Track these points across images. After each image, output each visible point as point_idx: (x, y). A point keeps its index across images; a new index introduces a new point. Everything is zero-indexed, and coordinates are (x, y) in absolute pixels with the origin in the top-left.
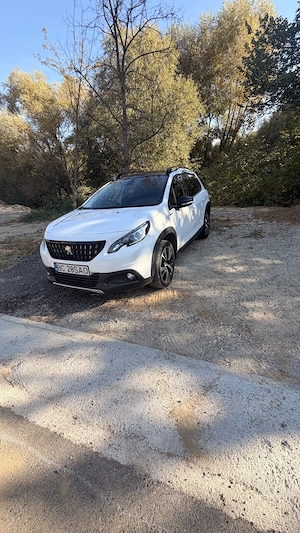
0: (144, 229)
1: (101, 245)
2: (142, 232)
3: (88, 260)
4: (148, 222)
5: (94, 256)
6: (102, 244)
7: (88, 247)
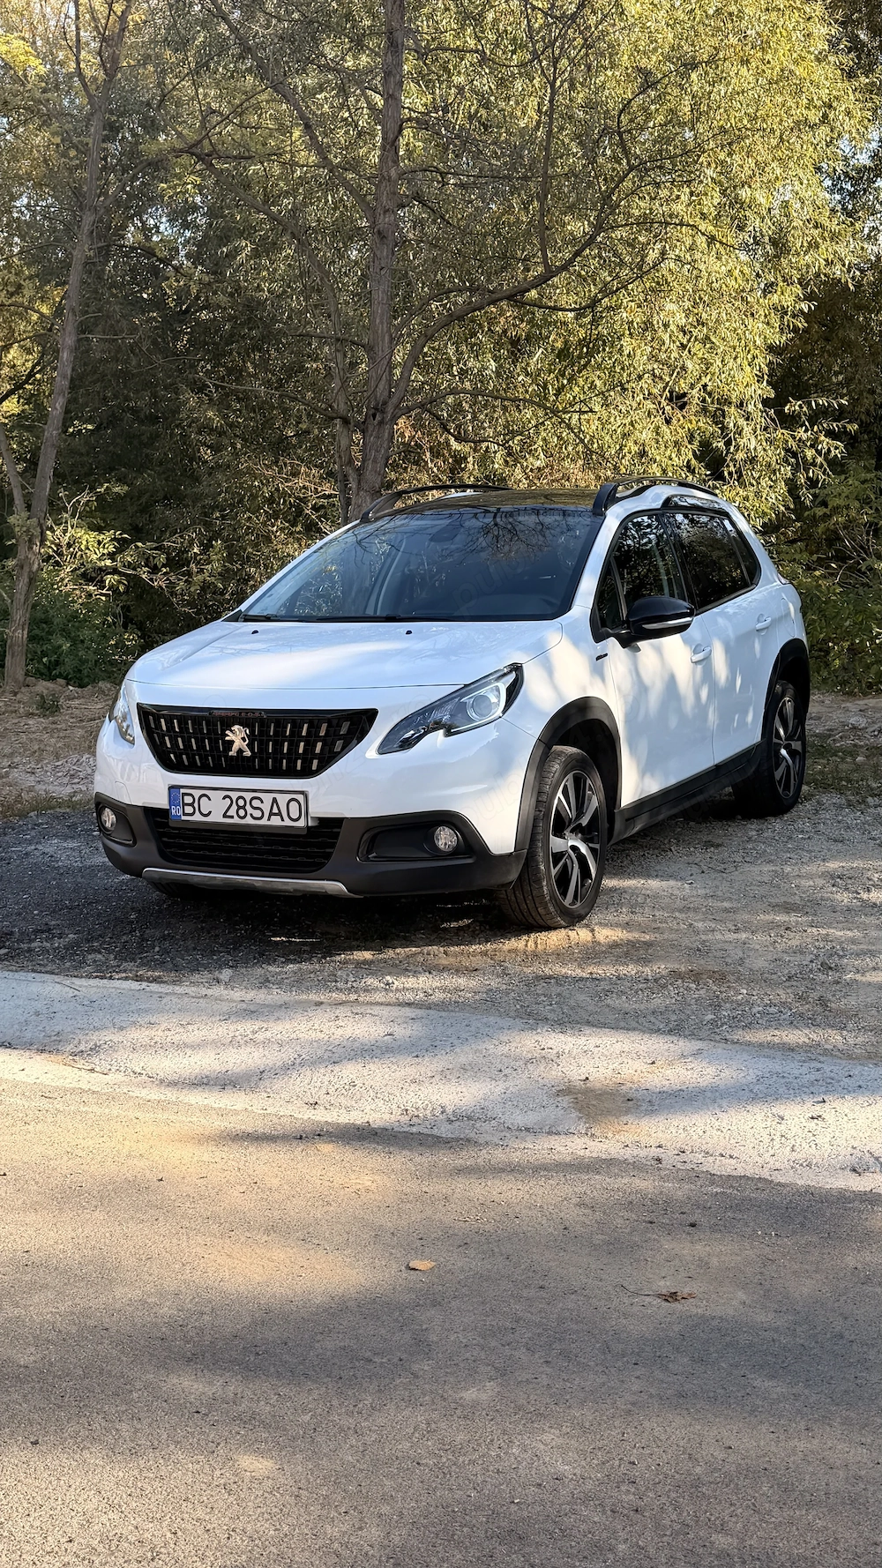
0: (503, 686)
1: (357, 723)
2: (496, 695)
3: (307, 773)
4: (517, 668)
5: (328, 760)
6: (360, 721)
7: (314, 727)
